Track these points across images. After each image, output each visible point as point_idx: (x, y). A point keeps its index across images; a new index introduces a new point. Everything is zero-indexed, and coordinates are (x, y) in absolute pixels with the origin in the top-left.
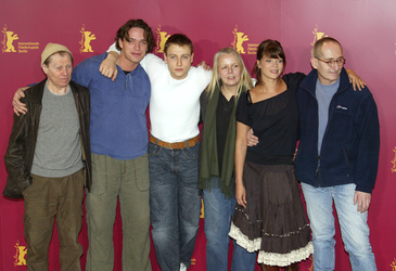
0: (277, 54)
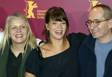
0: (61, 18)
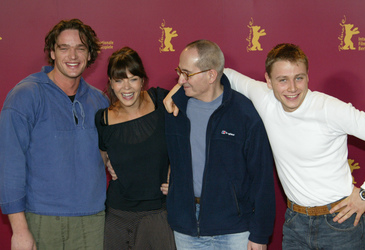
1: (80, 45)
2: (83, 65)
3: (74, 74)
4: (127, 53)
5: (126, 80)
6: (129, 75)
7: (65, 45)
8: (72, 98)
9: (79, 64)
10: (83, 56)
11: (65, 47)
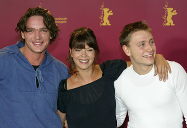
1: (43, 28)
2: (46, 43)
3: (39, 50)
4: (85, 30)
5: (83, 50)
6: (87, 47)
7: (32, 28)
8: (35, 67)
9: (43, 42)
10: (46, 36)
11: (32, 30)
